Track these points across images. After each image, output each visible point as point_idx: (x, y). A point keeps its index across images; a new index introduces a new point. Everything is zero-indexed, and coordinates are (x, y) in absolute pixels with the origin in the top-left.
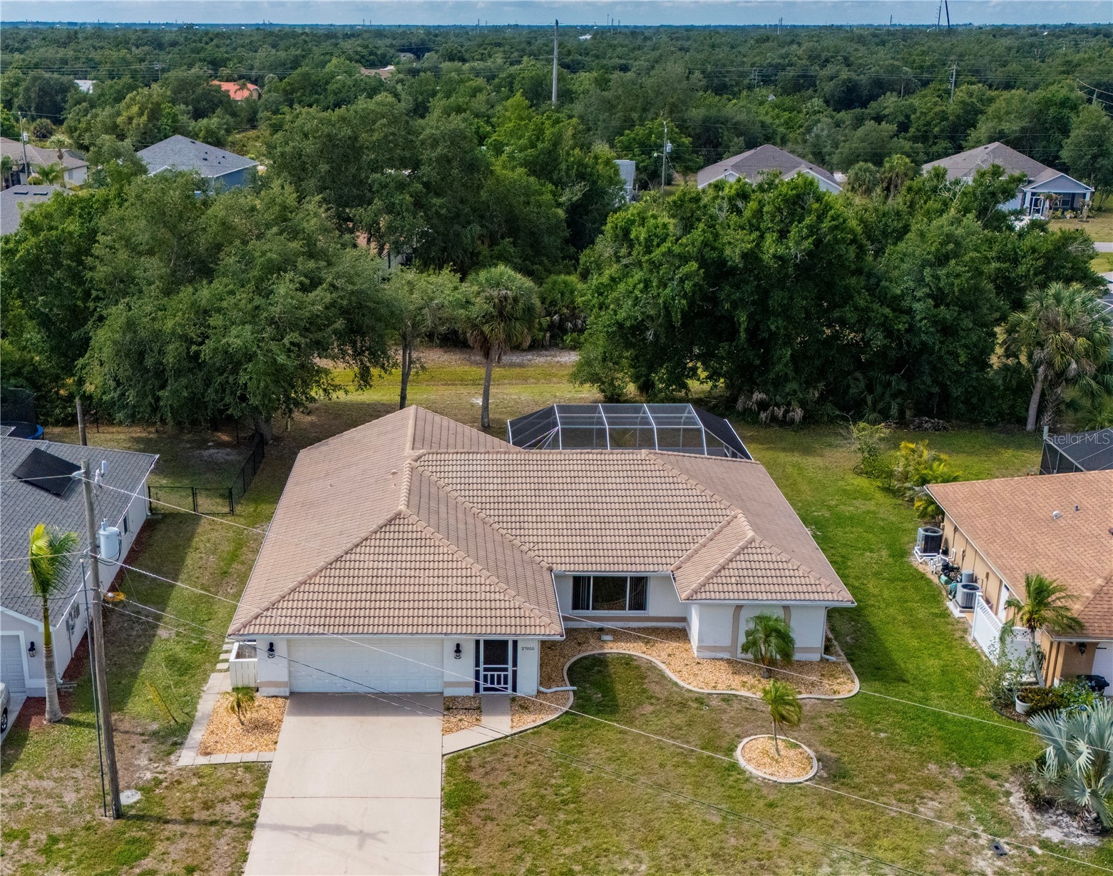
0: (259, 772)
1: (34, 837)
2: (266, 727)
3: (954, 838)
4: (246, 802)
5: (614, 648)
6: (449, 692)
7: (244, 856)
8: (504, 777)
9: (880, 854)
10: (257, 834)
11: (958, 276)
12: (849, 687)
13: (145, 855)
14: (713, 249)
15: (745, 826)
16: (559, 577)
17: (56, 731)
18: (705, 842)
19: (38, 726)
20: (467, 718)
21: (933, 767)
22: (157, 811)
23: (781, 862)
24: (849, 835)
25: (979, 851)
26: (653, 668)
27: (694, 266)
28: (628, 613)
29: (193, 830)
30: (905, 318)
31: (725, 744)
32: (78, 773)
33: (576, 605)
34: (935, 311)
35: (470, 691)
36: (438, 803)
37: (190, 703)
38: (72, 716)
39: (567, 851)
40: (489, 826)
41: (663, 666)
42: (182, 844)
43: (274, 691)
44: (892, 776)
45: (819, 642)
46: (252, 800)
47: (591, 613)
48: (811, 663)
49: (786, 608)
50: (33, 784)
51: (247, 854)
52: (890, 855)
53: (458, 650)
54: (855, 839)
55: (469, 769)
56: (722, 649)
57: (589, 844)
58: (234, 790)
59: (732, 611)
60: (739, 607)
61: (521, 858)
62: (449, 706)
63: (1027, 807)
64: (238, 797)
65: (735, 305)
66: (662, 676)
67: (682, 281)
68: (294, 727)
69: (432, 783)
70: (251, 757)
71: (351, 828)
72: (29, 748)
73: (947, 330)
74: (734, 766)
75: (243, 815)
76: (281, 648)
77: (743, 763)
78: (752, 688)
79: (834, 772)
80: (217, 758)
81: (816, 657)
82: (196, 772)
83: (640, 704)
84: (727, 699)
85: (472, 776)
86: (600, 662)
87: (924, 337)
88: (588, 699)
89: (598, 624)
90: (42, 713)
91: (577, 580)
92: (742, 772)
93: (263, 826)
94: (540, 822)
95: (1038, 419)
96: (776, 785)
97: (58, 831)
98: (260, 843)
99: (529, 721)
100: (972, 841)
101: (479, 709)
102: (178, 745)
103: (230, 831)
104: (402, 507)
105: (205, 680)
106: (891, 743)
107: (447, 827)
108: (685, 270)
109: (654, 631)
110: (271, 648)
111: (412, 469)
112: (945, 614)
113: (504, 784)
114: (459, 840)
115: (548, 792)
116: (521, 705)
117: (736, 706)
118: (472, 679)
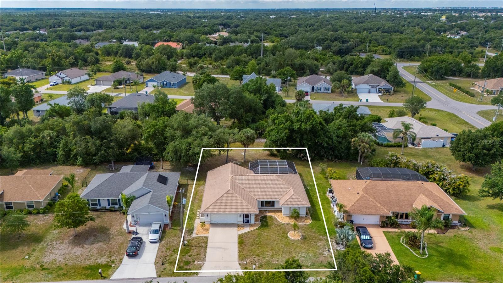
0: (207, 238)
1: (171, 249)
2: (207, 230)
3: (322, 249)
4: (205, 243)
5: (268, 214)
6: (238, 223)
7: (206, 252)
8: (248, 239)
9: (309, 252)
10: (208, 248)
11: (341, 133)
12: (310, 222)
13: (190, 252)
14: (292, 126)
15: (288, 247)
16: (258, 201)
17: (171, 230)
18: (281, 250)
19: (167, 230)
20: (242, 228)
21: (321, 237)
22: (190, 245)
23: (293, 253)
24: (305, 248)
25: (326, 251)
26: (275, 218)
27: (287, 131)
28: (271, 207)
29: (197, 248)
30: (331, 140)
31: (286, 233)
32: (176, 238)
33: (262, 206)
34: (337, 139)
35: (242, 223)
36: (237, 243)
37: (193, 225)
38: (173, 228)
39: (259, 251)
40: (246, 247)
41: (277, 218)
42: (196, 250)
43: (208, 223)
44: (314, 238)
45: (305, 213)
46: (206, 243)
47: (264, 207)
48: (304, 217)
49: (299, 208)
50: (169, 240)
52: (311, 252)
53: (240, 216)
54: (306, 249)
55: (242, 237)
56: (288, 214)
57: (262, 250)
58: (203, 241)
59: (289, 208)
60: (290, 207)
61: (251, 252)
62: (239, 226)
63: (335, 244)
64: (204, 242)
65: (296, 137)
66: (277, 220)
67: (285, 133)
68: (212, 230)
69: (236, 240)
70: (205, 235)
71: (223, 248)
72: (167, 234)
73: (340, 143)
74: (287, 237)
75: (205, 245)
76: (209, 216)
77: (289, 236)
78: (292, 222)
79: (304, 238)
80: (199, 235)
81: (305, 216)
82: (196, 238)
83: (272, 225)
84: (288, 224)
85: (243, 239)
86: (265, 217)
87: (335, 145)
88: (263, 224)
89: (266, 209)
90: (168, 227)
91: (262, 202)
92: (289, 238)
94: (254, 246)
95: (360, 160)
96: (294, 240)
97: (175, 248)
98: (208, 250)
99: (253, 229)
100: (325, 250)
101: (244, 227)
102: (192, 233)
103: (203, 248)
104: (230, 189)
105: (195, 221)
106: (315, 233)
107: (239, 247)
108: (286, 131)
109: (276, 210)
110: (207, 216)
111: (231, 179)
112: (330, 207)
113: (248, 240)
114: (241, 250)
115: (256, 241)
116: (251, 226)
117: (289, 225)
118: (243, 221)
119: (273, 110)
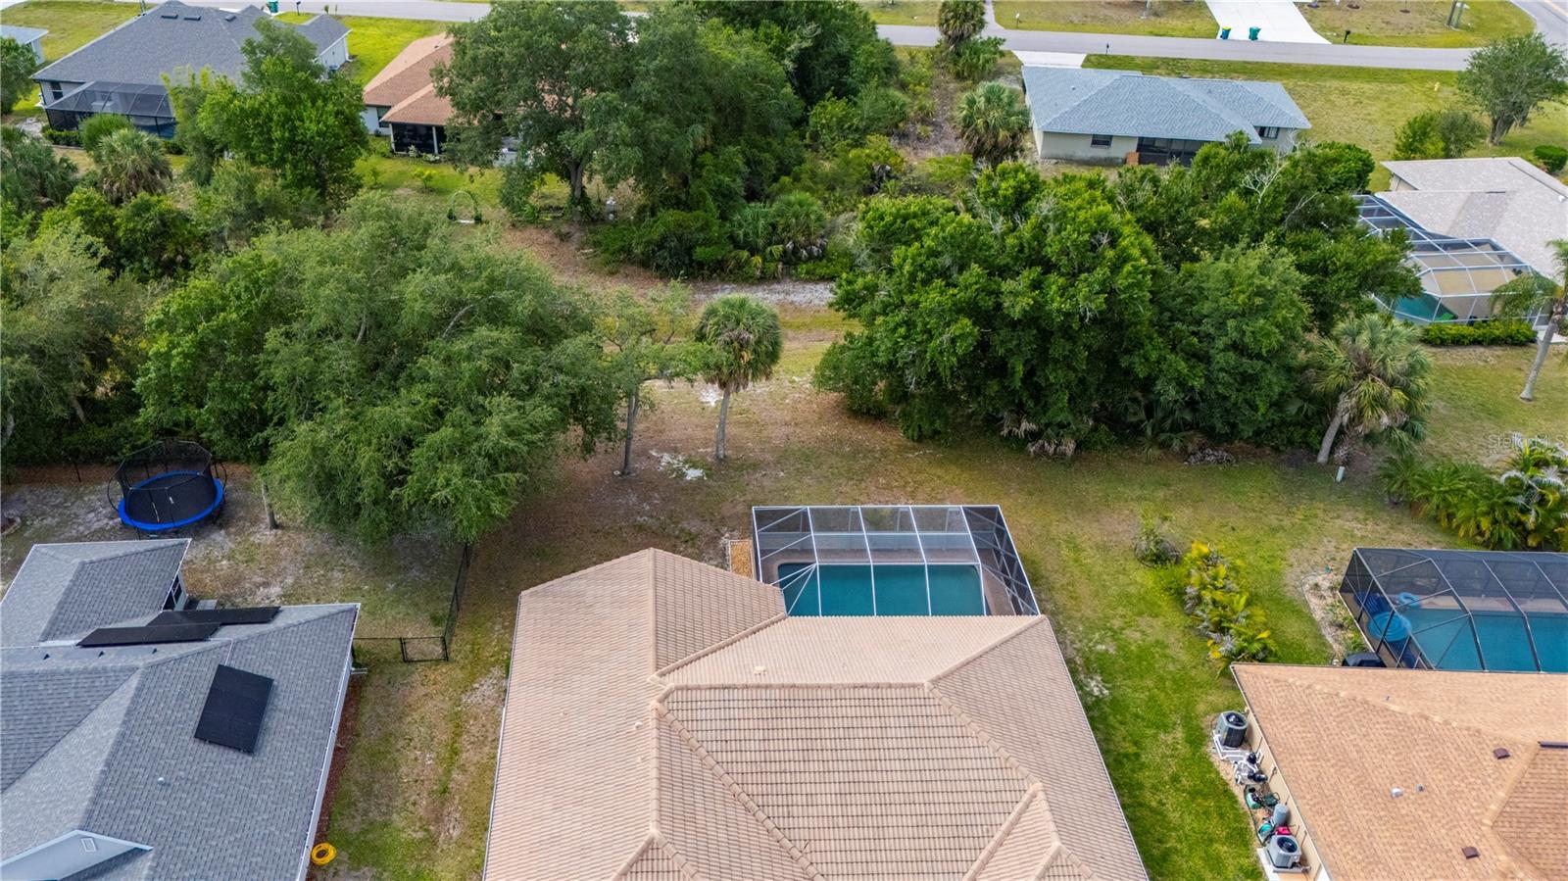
95: (1331, 452)
104: (653, 831)
111: (660, 717)
119: (842, 103)
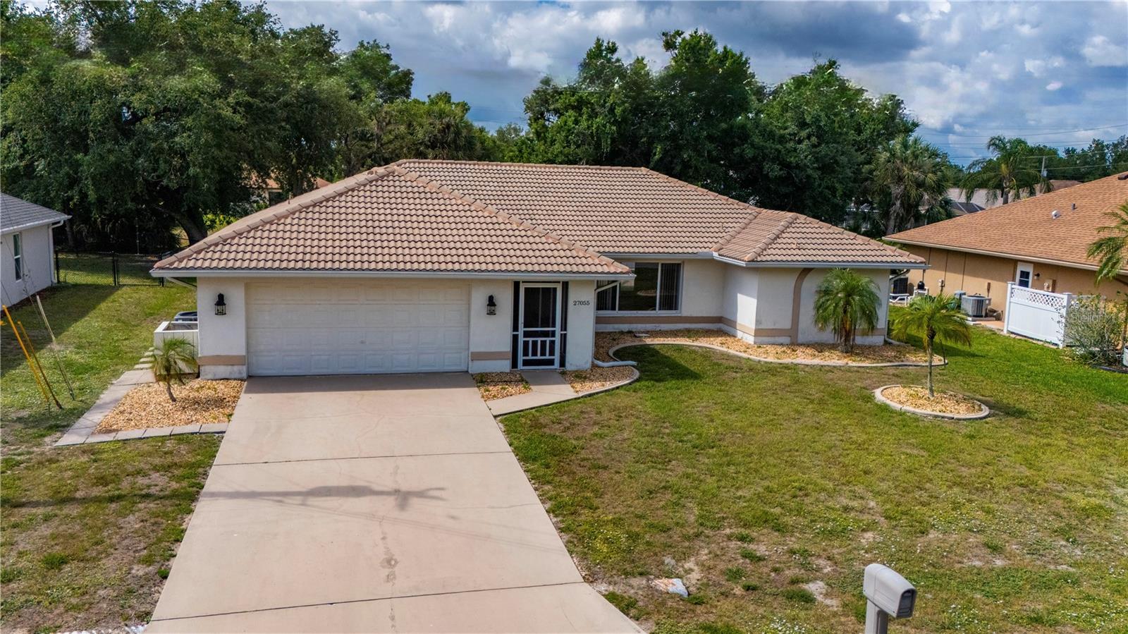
0: (204, 442)
2: (212, 404)
6: (477, 368)
7: (176, 534)
8: (595, 429)
10: (203, 504)
20: (512, 389)
28: (658, 313)
29: (70, 510)
35: (507, 365)
36: (511, 457)
41: (721, 348)
43: (223, 370)
46: (192, 469)
47: (617, 313)
48: (876, 346)
51: (183, 531)
53: (491, 303)
56: (782, 333)
58: (158, 460)
59: (793, 281)
60: (803, 276)
62: (482, 380)
64: (164, 467)
70: (189, 428)
71: (376, 488)
75: (175, 485)
77: (896, 406)
80: (128, 434)
81: (879, 340)
82: (89, 449)
83: (722, 372)
85: (550, 432)
86: (645, 350)
88: (655, 371)
93: (213, 495)
98: (208, 515)
99: (597, 387)
101: (523, 382)
102: (59, 427)
103: (147, 505)
109: (689, 331)
110: (220, 301)
116: (576, 376)
118: (508, 348)
